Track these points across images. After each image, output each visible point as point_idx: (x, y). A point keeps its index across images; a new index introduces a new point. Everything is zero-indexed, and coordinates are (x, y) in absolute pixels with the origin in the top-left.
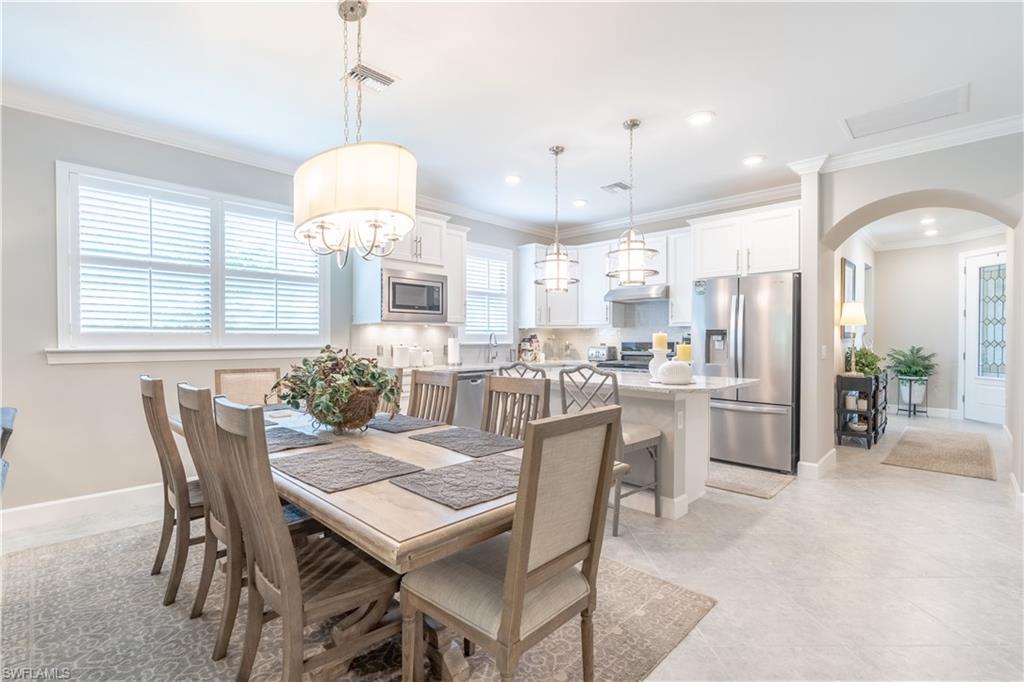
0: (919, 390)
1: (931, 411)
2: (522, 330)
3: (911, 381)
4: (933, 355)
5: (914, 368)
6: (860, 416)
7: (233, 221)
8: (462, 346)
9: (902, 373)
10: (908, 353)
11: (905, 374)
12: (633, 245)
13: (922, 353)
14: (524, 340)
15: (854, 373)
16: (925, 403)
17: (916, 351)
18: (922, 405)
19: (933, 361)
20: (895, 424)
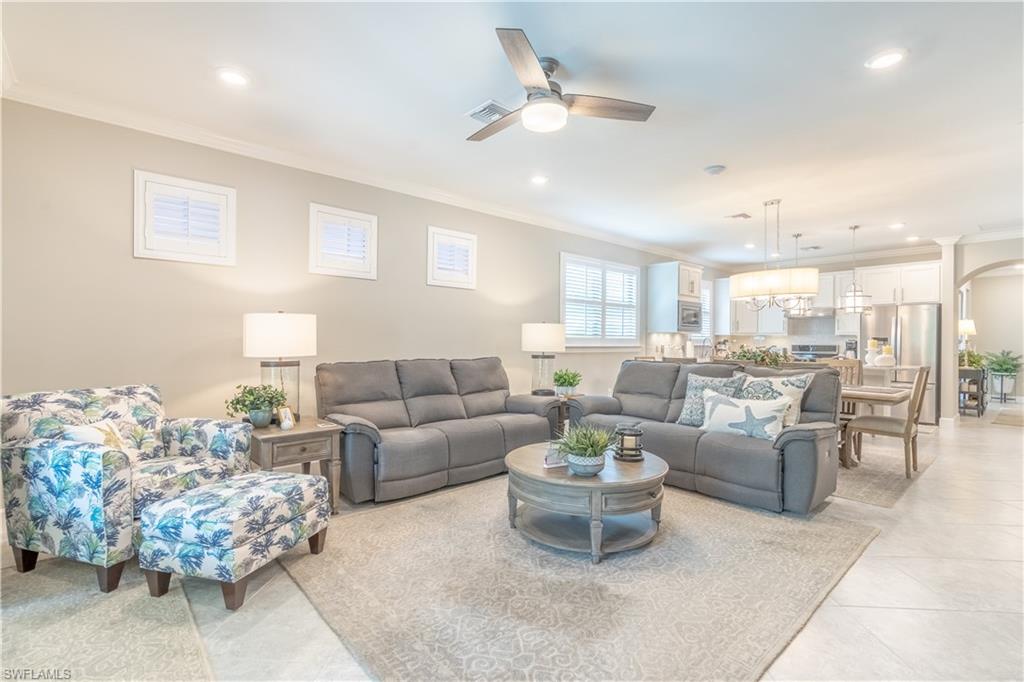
0: (1009, 383)
1: (1018, 398)
2: (717, 337)
3: (1002, 376)
4: (1020, 357)
5: (1005, 367)
6: (970, 396)
7: (610, 275)
8: (696, 347)
9: (995, 370)
10: (1000, 355)
11: (998, 371)
12: (857, 294)
13: (1011, 355)
14: (719, 343)
15: (966, 367)
16: (1015, 391)
17: (1006, 354)
18: (1011, 394)
19: (1020, 361)
20: (993, 406)
